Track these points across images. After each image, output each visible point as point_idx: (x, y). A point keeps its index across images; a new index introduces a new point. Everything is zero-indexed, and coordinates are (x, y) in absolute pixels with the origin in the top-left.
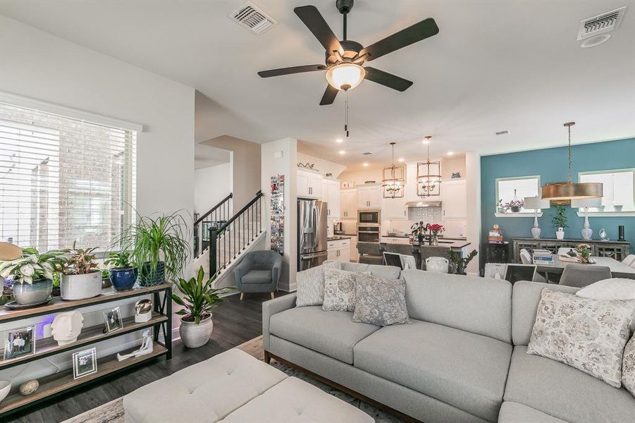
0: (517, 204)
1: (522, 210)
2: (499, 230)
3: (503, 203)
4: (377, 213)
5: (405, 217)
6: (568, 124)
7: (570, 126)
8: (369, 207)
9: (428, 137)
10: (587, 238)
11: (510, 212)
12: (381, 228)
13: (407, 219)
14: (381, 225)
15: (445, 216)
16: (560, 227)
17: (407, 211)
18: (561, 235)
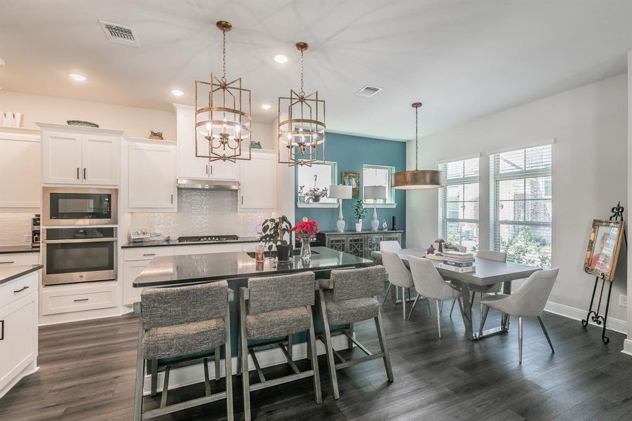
0: (317, 193)
4: (109, 196)
5: (172, 206)
6: (416, 105)
7: (417, 107)
8: (85, 182)
9: (302, 46)
10: (376, 229)
11: (311, 201)
12: (118, 229)
13: (176, 210)
14: (117, 224)
15: (243, 206)
16: (359, 218)
17: (175, 194)
18: (359, 227)
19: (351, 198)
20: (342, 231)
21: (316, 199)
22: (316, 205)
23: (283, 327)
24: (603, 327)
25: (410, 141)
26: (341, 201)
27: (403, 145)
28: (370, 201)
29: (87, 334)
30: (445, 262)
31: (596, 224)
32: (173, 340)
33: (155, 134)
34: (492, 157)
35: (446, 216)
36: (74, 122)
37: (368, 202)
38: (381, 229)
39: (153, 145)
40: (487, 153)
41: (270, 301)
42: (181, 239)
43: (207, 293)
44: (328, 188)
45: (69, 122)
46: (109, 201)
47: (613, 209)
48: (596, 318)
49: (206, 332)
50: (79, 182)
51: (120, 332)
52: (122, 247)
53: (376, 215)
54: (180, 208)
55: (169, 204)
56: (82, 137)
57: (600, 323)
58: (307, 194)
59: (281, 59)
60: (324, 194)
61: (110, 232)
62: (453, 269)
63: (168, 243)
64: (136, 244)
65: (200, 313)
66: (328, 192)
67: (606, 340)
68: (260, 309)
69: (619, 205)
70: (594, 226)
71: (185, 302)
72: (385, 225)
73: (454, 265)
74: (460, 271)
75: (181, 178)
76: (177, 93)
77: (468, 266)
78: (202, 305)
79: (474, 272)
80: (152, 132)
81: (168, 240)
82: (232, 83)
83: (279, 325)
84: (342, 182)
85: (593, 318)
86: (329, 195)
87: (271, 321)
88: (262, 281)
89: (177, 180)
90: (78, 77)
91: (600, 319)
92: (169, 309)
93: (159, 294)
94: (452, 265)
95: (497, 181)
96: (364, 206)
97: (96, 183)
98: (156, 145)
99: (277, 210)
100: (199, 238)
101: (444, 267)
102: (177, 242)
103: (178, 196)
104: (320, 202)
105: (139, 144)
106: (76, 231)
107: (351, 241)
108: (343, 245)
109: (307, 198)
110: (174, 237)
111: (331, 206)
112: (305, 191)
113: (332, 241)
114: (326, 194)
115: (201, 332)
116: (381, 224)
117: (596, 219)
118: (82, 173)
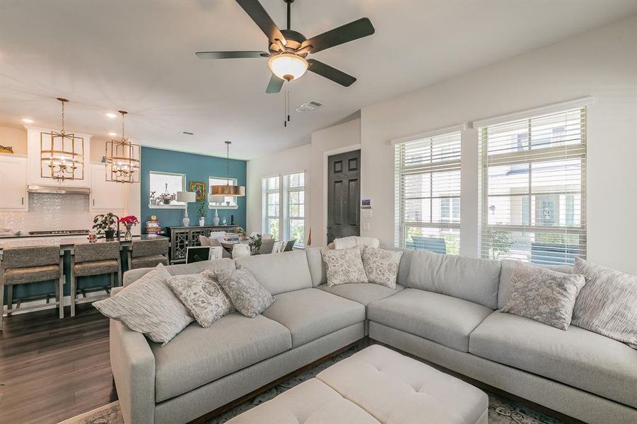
0: (168, 197)
1: (173, 203)
2: (156, 220)
3: (156, 195)
5: (24, 206)
7: (228, 144)
9: (123, 112)
10: (217, 224)
11: (162, 203)
13: (27, 210)
15: (95, 207)
16: (202, 216)
17: (26, 197)
18: (202, 223)
19: (194, 201)
20: (187, 226)
21: (167, 202)
22: (167, 207)
26: (187, 204)
28: (214, 204)
33: (5, 148)
34: (285, 177)
38: (221, 224)
42: (32, 233)
44: (176, 193)
53: (217, 214)
54: (31, 209)
55: (19, 205)
58: (158, 198)
59: (112, 115)
60: (173, 198)
63: (18, 236)
66: (177, 197)
72: (224, 221)
75: (33, 185)
76: (27, 121)
80: (2, 147)
84: (189, 189)
86: (177, 199)
89: (28, 186)
95: (288, 193)
96: (209, 208)
98: (6, 157)
100: (50, 232)
102: (29, 235)
103: (29, 198)
104: (170, 204)
107: (193, 233)
108: (187, 236)
109: (158, 201)
110: (25, 231)
113: (177, 233)
116: (221, 221)
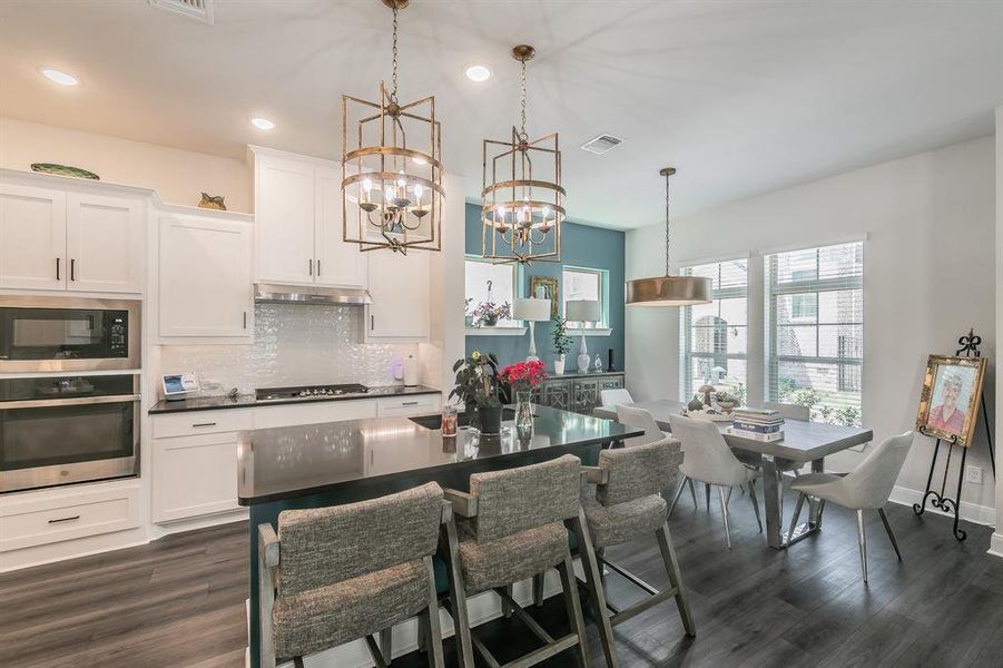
0: (495, 310)
1: (501, 323)
4: (124, 314)
5: (245, 332)
6: (667, 172)
7: (668, 175)
8: (71, 286)
9: (523, 52)
10: (585, 369)
11: (483, 325)
12: (142, 378)
13: (252, 341)
14: (139, 367)
15: (374, 333)
16: (560, 352)
17: (251, 311)
18: (560, 367)
19: (548, 319)
21: (491, 321)
22: (490, 332)
23: (530, 560)
24: (954, 516)
25: (633, 230)
26: (532, 325)
27: (619, 237)
28: (576, 325)
29: (81, 589)
30: (737, 426)
31: (934, 361)
32: (339, 611)
33: (211, 200)
34: (767, 257)
35: (690, 348)
36: (47, 166)
37: (572, 327)
38: (592, 369)
39: (206, 219)
40: (761, 252)
41: (511, 516)
42: (262, 393)
43: (407, 511)
44: (510, 302)
45: (36, 167)
46: (125, 324)
47: (962, 339)
48: (940, 502)
49: (399, 586)
50: (61, 285)
51: (155, 579)
52: (150, 413)
53: (584, 347)
55: (239, 331)
56: (64, 198)
57: (948, 509)
58: (476, 313)
59: (478, 74)
60: (504, 312)
61: (126, 384)
62: (752, 436)
63: (233, 402)
64: (173, 405)
65: (392, 551)
66: (511, 310)
67: (960, 535)
68: (496, 532)
69: (971, 334)
70: (930, 364)
71: (366, 533)
72: (598, 362)
73: (753, 430)
74: (766, 440)
77: (774, 431)
78: (397, 535)
79: (782, 440)
80: (204, 195)
81: (234, 396)
82: (415, 104)
83: (522, 559)
84: (530, 293)
85: (934, 501)
86: (512, 315)
87: (509, 552)
88: (499, 479)
89: (256, 285)
90: (61, 78)
91: (947, 503)
92: (334, 551)
93: (318, 522)
94: (749, 430)
95: (774, 296)
96: (567, 333)
97: (95, 287)
98: (211, 219)
99: (431, 339)
100: (295, 392)
101: (735, 433)
102: (253, 400)
103: (257, 314)
104: (497, 325)
105: (179, 216)
106: (56, 382)
109: (476, 319)
110: (247, 390)
111: (514, 333)
112: (473, 307)
114: (507, 313)
115: (391, 589)
116: (592, 361)
117: (935, 353)
118: (66, 268)
